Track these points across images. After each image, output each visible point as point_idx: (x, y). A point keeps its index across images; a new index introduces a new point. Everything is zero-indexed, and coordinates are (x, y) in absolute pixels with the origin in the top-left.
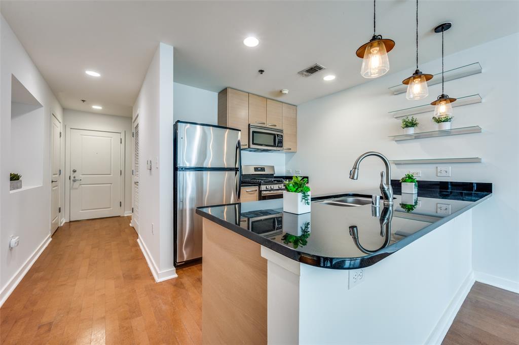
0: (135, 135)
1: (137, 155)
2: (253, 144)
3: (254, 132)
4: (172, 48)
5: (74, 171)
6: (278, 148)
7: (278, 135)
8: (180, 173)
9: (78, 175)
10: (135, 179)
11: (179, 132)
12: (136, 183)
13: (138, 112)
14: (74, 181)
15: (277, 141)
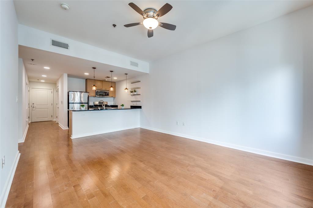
0: (57, 91)
1: (58, 99)
2: (97, 95)
3: (97, 92)
4: (67, 74)
5: (33, 104)
6: (107, 96)
7: (107, 92)
8: (70, 105)
9: (35, 105)
10: (58, 106)
11: (70, 94)
12: (58, 108)
13: (58, 85)
14: (33, 107)
15: (106, 94)
